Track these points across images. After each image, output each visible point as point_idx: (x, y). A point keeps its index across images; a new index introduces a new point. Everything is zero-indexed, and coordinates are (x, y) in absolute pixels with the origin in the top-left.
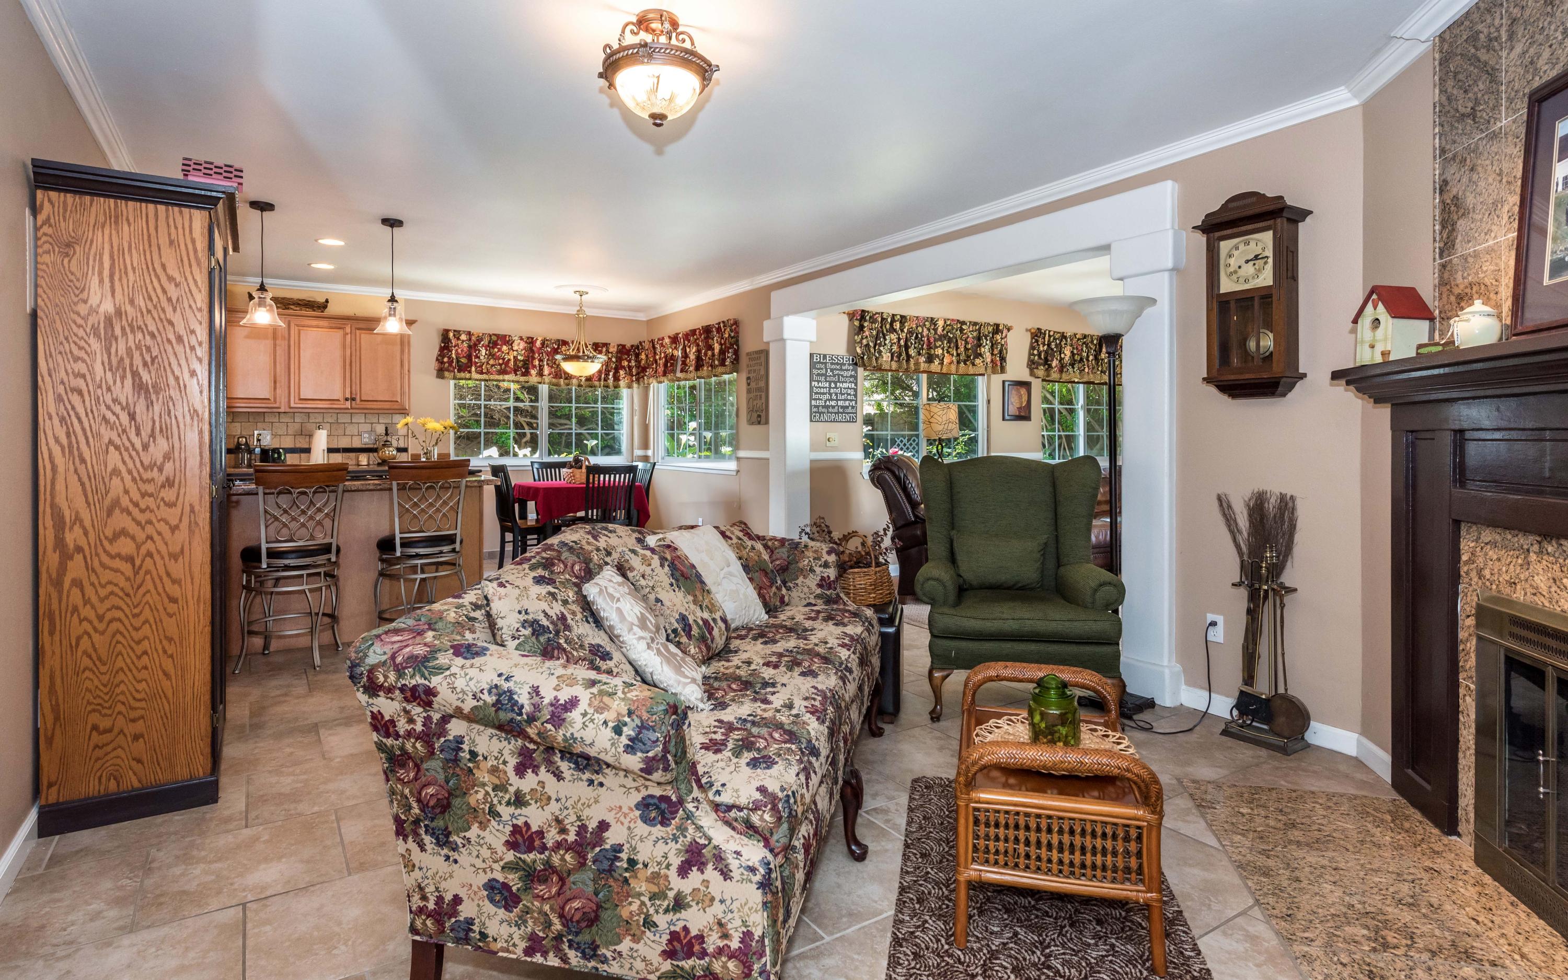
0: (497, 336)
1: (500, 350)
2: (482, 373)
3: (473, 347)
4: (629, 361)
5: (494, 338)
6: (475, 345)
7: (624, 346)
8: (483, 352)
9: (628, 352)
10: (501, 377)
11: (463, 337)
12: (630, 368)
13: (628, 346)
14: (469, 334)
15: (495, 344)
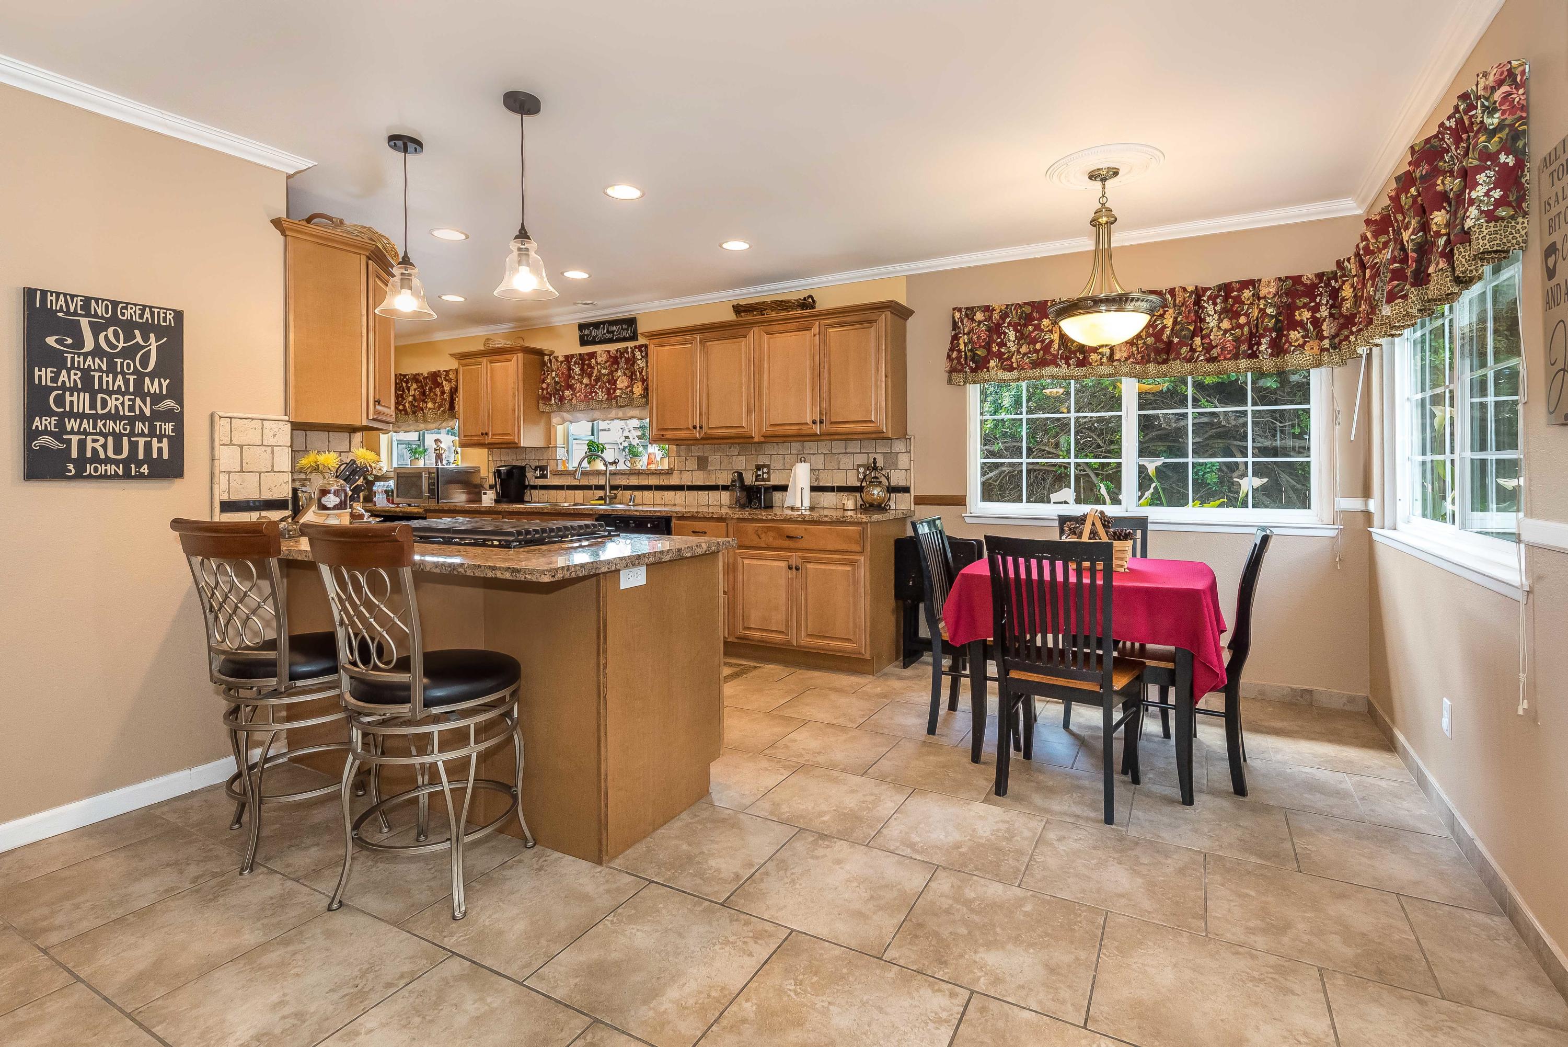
0: (1032, 304)
1: (1037, 327)
2: (1011, 369)
3: (996, 330)
4: (1316, 309)
5: (1028, 309)
6: (999, 326)
7: (1297, 280)
8: (1012, 335)
9: (1310, 291)
10: (1037, 372)
11: (979, 316)
12: (1317, 323)
13: (1308, 273)
14: (987, 309)
15: (1029, 319)
